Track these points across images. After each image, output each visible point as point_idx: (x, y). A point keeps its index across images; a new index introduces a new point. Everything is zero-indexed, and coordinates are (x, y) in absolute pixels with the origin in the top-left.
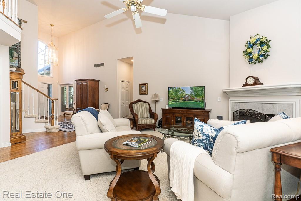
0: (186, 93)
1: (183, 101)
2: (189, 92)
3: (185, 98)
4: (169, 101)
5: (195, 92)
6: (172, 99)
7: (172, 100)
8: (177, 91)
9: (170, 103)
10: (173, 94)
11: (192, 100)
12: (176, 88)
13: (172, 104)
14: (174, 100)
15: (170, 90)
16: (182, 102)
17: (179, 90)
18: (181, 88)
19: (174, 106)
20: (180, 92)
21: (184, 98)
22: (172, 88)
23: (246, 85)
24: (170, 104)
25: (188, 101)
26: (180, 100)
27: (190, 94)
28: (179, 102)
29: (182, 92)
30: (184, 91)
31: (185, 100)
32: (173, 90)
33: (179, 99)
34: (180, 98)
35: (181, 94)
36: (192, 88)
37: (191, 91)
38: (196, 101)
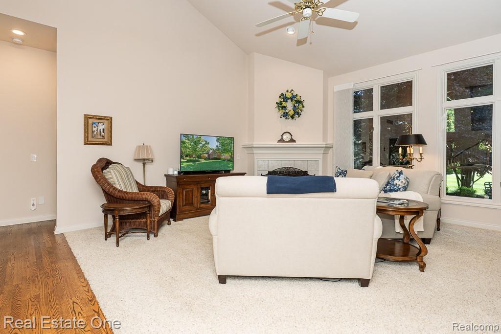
0: (210, 146)
1: (205, 159)
2: (214, 145)
3: (209, 155)
4: (182, 160)
5: (223, 145)
6: (187, 156)
7: (188, 158)
8: (195, 143)
9: (184, 165)
10: (190, 146)
11: (218, 157)
12: (195, 137)
13: (188, 165)
14: (190, 157)
15: (184, 139)
16: (205, 161)
17: (199, 141)
18: (202, 138)
19: (191, 169)
20: (201, 145)
21: (206, 155)
22: (186, 136)
23: (282, 140)
24: (184, 167)
25: (212, 159)
26: (201, 158)
27: (215, 148)
28: (199, 161)
29: (203, 145)
30: (207, 143)
31: (209, 159)
32: (188, 140)
33: (199, 157)
34: (201, 154)
35: (201, 147)
36: (218, 139)
37: (217, 143)
38: (223, 160)
